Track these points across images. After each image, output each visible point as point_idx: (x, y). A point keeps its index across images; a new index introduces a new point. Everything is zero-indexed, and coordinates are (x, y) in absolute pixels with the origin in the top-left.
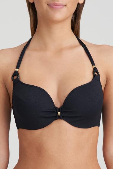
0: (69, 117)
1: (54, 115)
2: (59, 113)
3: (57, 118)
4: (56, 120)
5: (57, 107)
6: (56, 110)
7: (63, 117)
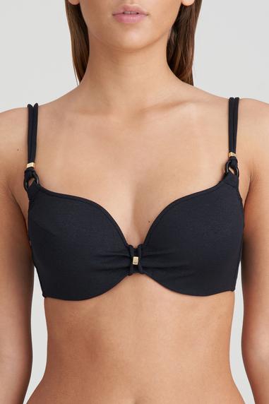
0: (159, 268)
1: (125, 264)
2: (136, 260)
3: (130, 270)
4: (130, 275)
5: (132, 246)
6: (130, 251)
7: (145, 268)
